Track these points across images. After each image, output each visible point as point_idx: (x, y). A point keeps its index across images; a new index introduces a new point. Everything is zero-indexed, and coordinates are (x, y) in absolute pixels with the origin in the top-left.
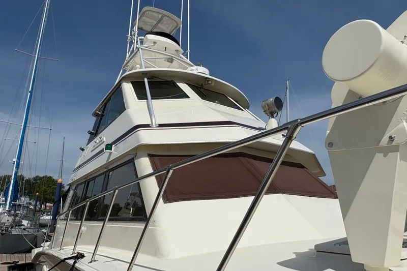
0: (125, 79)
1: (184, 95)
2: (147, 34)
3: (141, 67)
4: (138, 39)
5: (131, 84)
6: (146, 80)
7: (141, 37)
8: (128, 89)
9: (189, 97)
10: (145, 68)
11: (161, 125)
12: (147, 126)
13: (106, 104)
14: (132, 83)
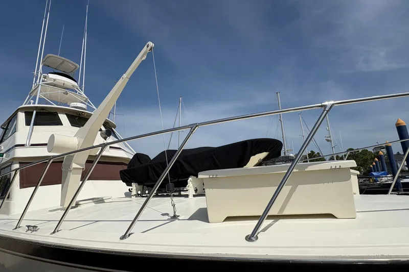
0: (22, 110)
1: (59, 123)
2: (49, 73)
3: (34, 103)
4: (42, 76)
5: (24, 114)
6: (35, 112)
7: (44, 74)
8: (21, 116)
9: (62, 125)
10: (38, 104)
11: (32, 145)
12: (23, 145)
13: (9, 122)
14: (25, 112)
